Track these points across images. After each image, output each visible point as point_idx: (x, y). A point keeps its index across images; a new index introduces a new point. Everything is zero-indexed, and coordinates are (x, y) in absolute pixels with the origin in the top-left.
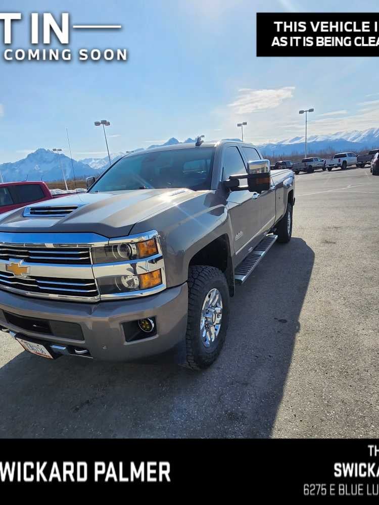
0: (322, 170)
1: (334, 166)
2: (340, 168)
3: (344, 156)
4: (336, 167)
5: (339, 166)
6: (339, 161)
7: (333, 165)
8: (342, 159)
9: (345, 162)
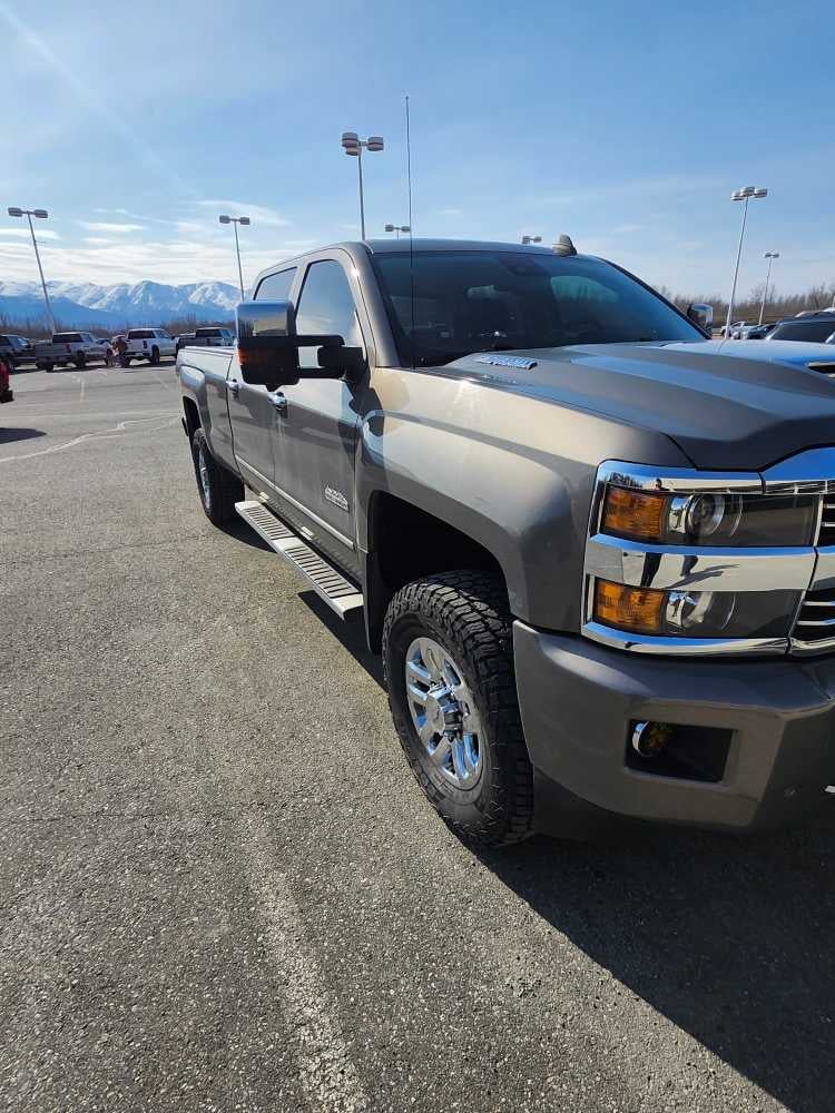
0: (104, 363)
1: (137, 355)
2: (146, 361)
3: (150, 335)
4: (140, 359)
5: (146, 355)
6: (145, 343)
7: (134, 353)
8: (151, 342)
9: (155, 348)
